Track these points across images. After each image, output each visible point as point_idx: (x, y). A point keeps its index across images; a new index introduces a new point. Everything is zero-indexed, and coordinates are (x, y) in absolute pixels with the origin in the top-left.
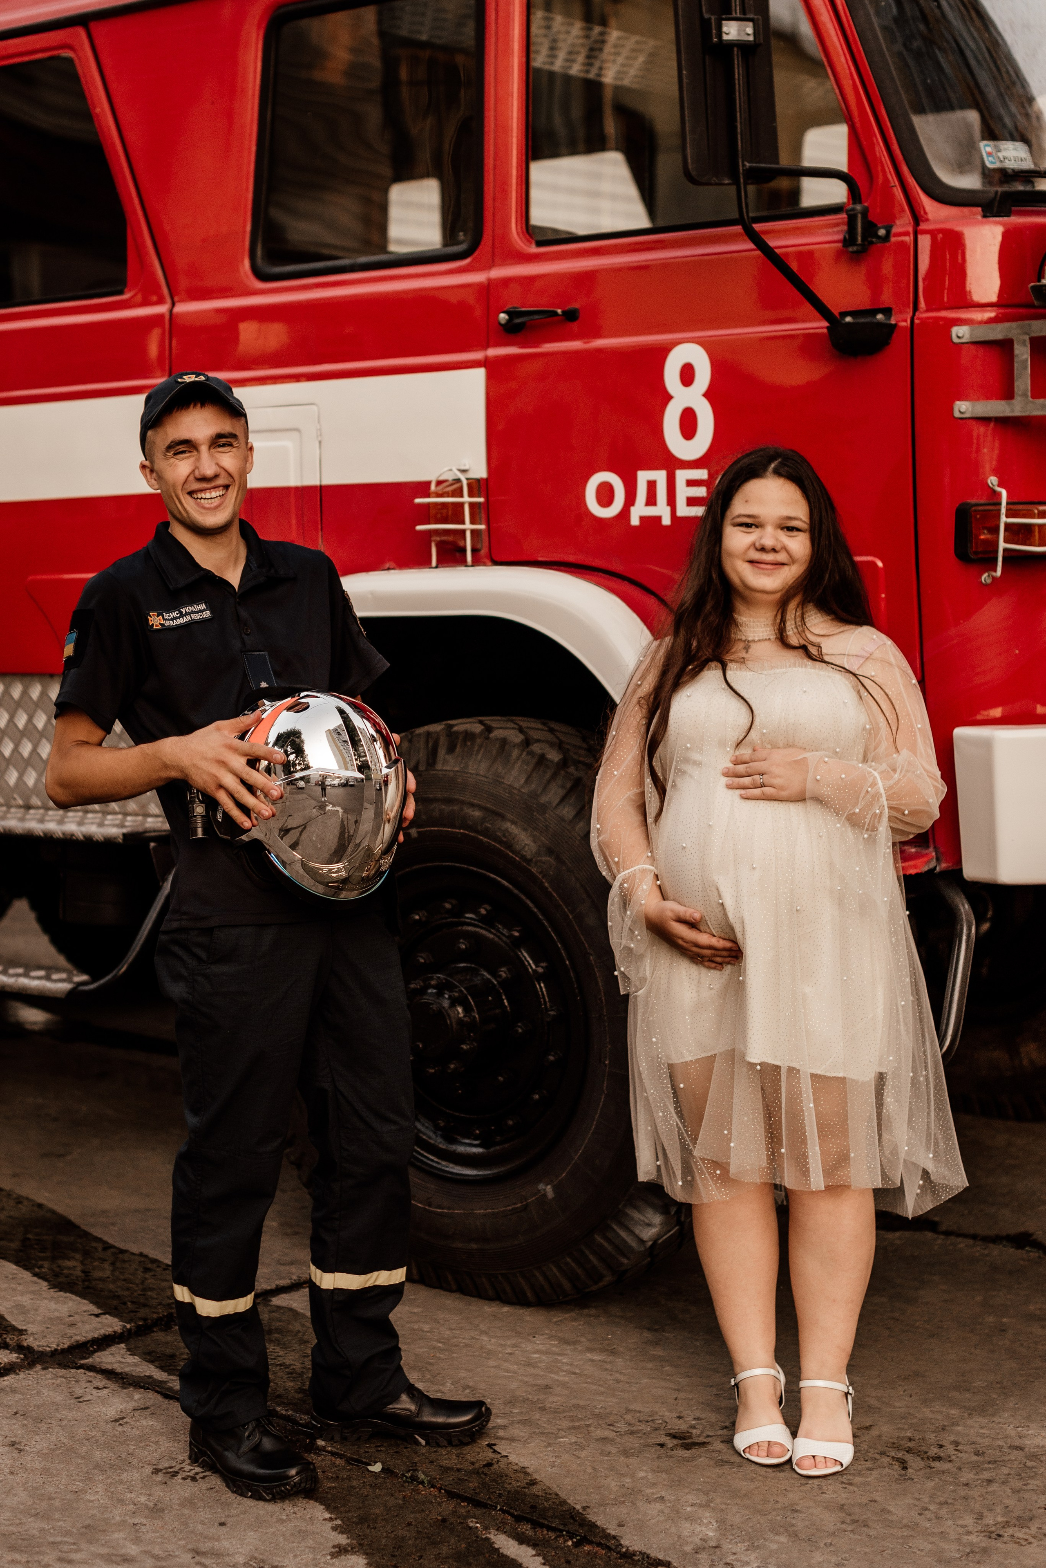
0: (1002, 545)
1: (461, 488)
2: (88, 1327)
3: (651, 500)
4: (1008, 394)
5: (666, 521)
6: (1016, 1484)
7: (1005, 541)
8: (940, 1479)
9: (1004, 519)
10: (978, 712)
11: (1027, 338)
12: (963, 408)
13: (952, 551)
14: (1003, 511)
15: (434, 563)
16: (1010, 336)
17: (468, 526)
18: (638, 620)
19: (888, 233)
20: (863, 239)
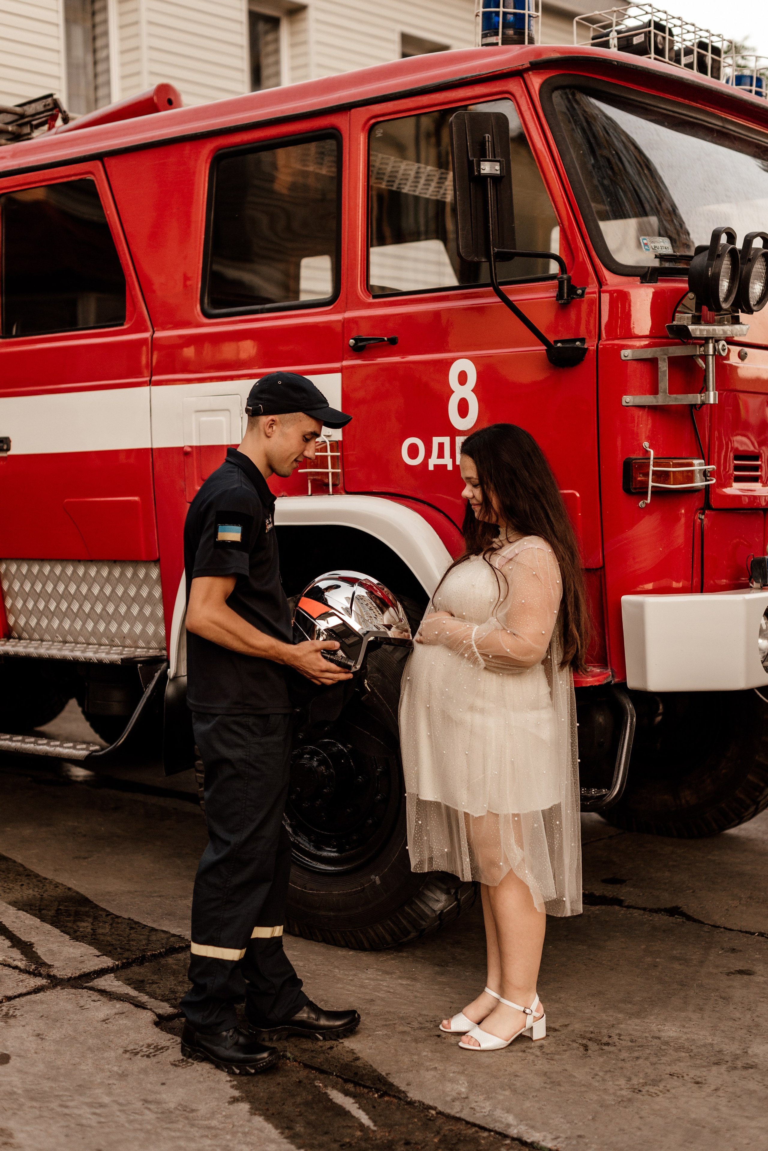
0: (651, 484)
1: (326, 447)
2: (91, 963)
3: (441, 455)
4: (654, 391)
5: (450, 468)
6: (654, 1059)
7: (652, 482)
8: (607, 1057)
9: (652, 468)
10: (637, 586)
11: (666, 357)
12: (628, 400)
13: (621, 488)
14: (651, 463)
15: (310, 493)
16: (656, 356)
17: (330, 470)
18: (432, 528)
19: (583, 292)
20: (568, 296)
